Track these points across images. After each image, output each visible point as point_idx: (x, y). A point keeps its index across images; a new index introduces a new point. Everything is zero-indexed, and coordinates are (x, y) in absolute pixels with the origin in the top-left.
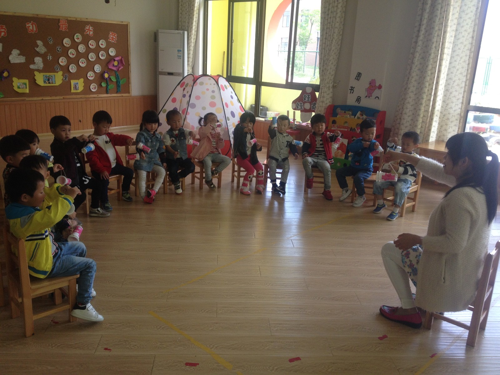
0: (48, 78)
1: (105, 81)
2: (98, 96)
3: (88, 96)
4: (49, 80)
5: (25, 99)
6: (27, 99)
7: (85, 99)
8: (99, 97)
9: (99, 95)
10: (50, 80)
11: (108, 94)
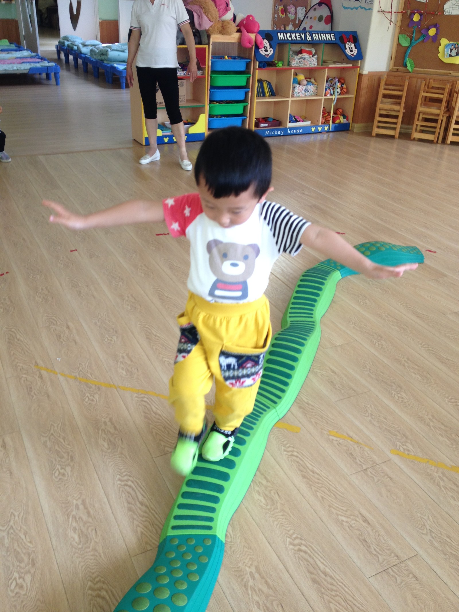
5: (450, 73)
6: (453, 73)
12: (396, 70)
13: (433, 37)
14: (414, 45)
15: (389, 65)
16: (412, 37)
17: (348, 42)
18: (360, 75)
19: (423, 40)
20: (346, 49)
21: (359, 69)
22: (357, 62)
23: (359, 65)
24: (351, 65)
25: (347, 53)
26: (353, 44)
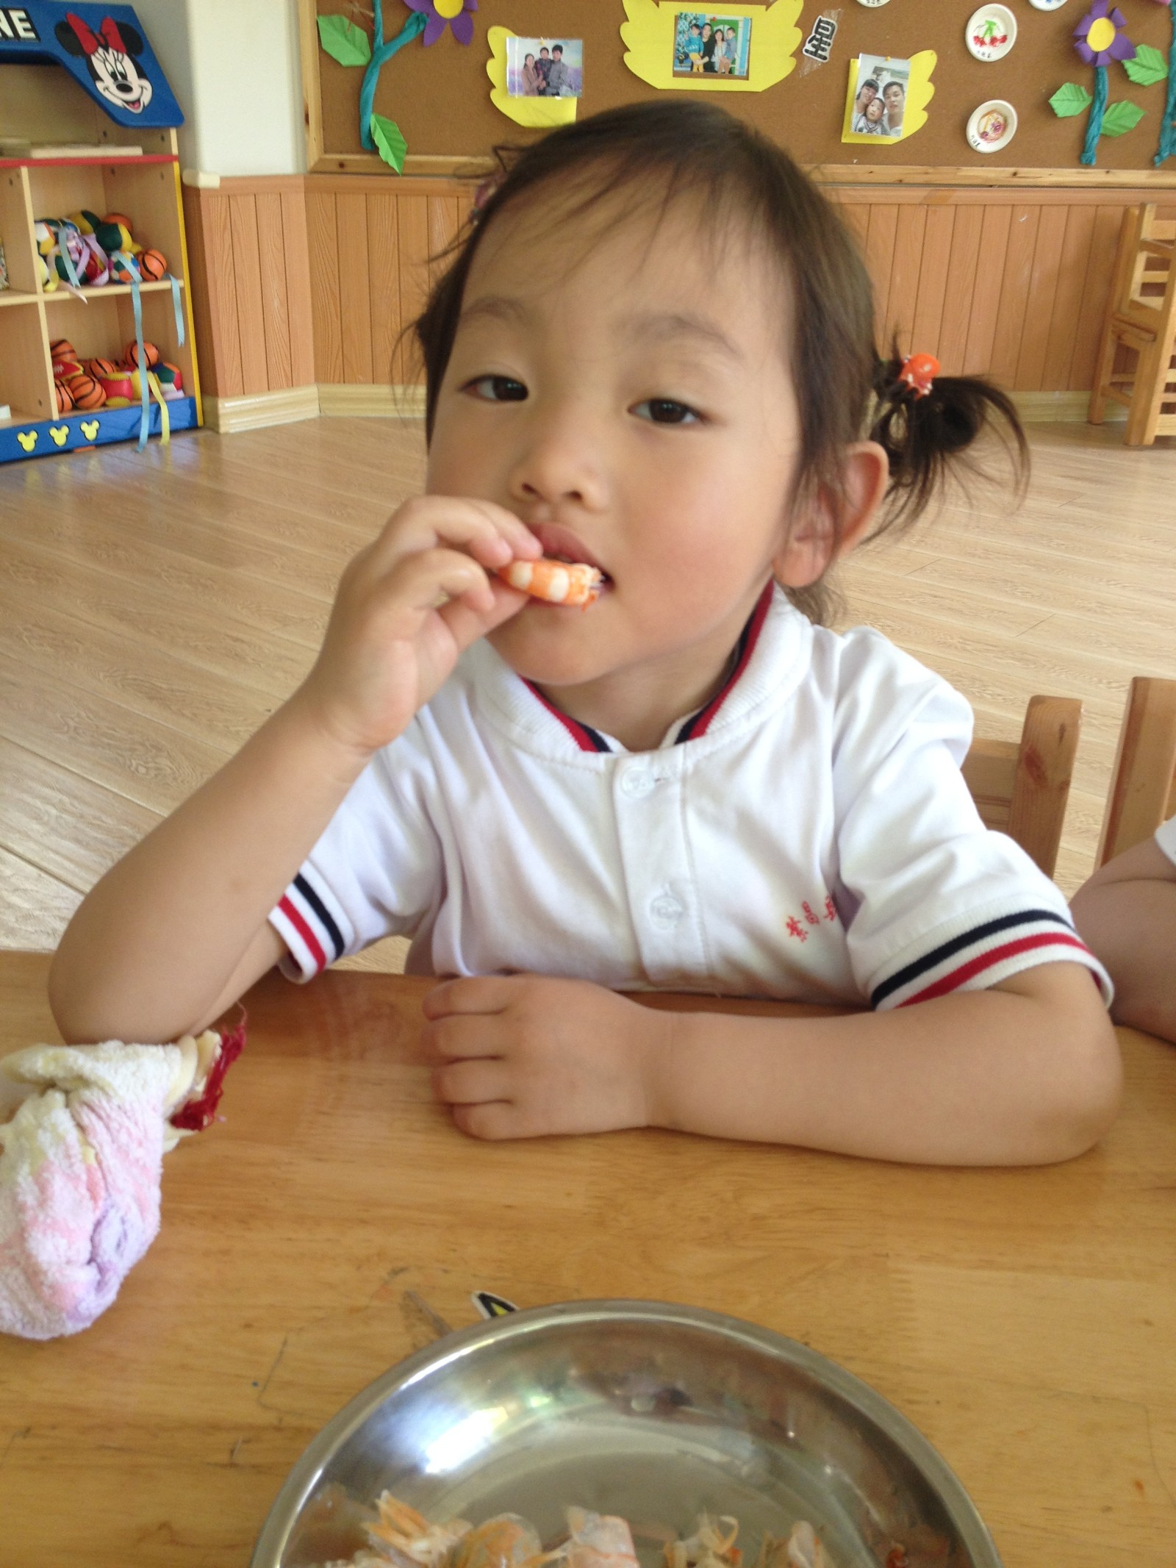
0: (707, 32)
1: (1086, 75)
2: (1016, 181)
3: (945, 174)
4: (709, 49)
7: (921, 193)
8: (1022, 181)
9: (1024, 171)
10: (720, 50)
11: (1088, 165)
12: (335, 168)
13: (453, 21)
14: (387, 57)
15: (302, 147)
16: (373, 21)
17: (101, 50)
18: (190, 194)
19: (421, 38)
20: (96, 77)
21: (176, 165)
22: (163, 139)
23: (175, 151)
24: (136, 151)
25: (106, 94)
26: (126, 58)
